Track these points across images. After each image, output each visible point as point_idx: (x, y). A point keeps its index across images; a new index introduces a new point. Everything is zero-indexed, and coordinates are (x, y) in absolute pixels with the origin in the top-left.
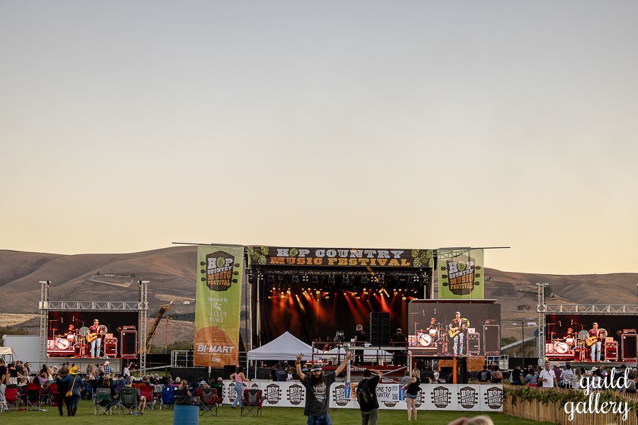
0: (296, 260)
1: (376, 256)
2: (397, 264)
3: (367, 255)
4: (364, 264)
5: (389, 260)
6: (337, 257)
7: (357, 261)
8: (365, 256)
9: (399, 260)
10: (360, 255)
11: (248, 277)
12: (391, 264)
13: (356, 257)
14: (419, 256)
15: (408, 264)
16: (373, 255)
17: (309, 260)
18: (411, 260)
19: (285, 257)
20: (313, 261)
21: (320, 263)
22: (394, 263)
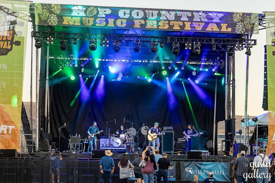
0: (94, 21)
1: (191, 19)
2: (216, 29)
3: (181, 17)
4: (176, 28)
5: (207, 24)
6: (145, 18)
7: (169, 24)
8: (178, 18)
9: (218, 25)
10: (172, 17)
11: (34, 41)
12: (209, 29)
13: (167, 20)
14: (242, 21)
15: (230, 30)
16: (188, 17)
17: (111, 21)
18: (232, 25)
19: (81, 17)
20: (115, 23)
21: (124, 25)
22: (212, 28)
